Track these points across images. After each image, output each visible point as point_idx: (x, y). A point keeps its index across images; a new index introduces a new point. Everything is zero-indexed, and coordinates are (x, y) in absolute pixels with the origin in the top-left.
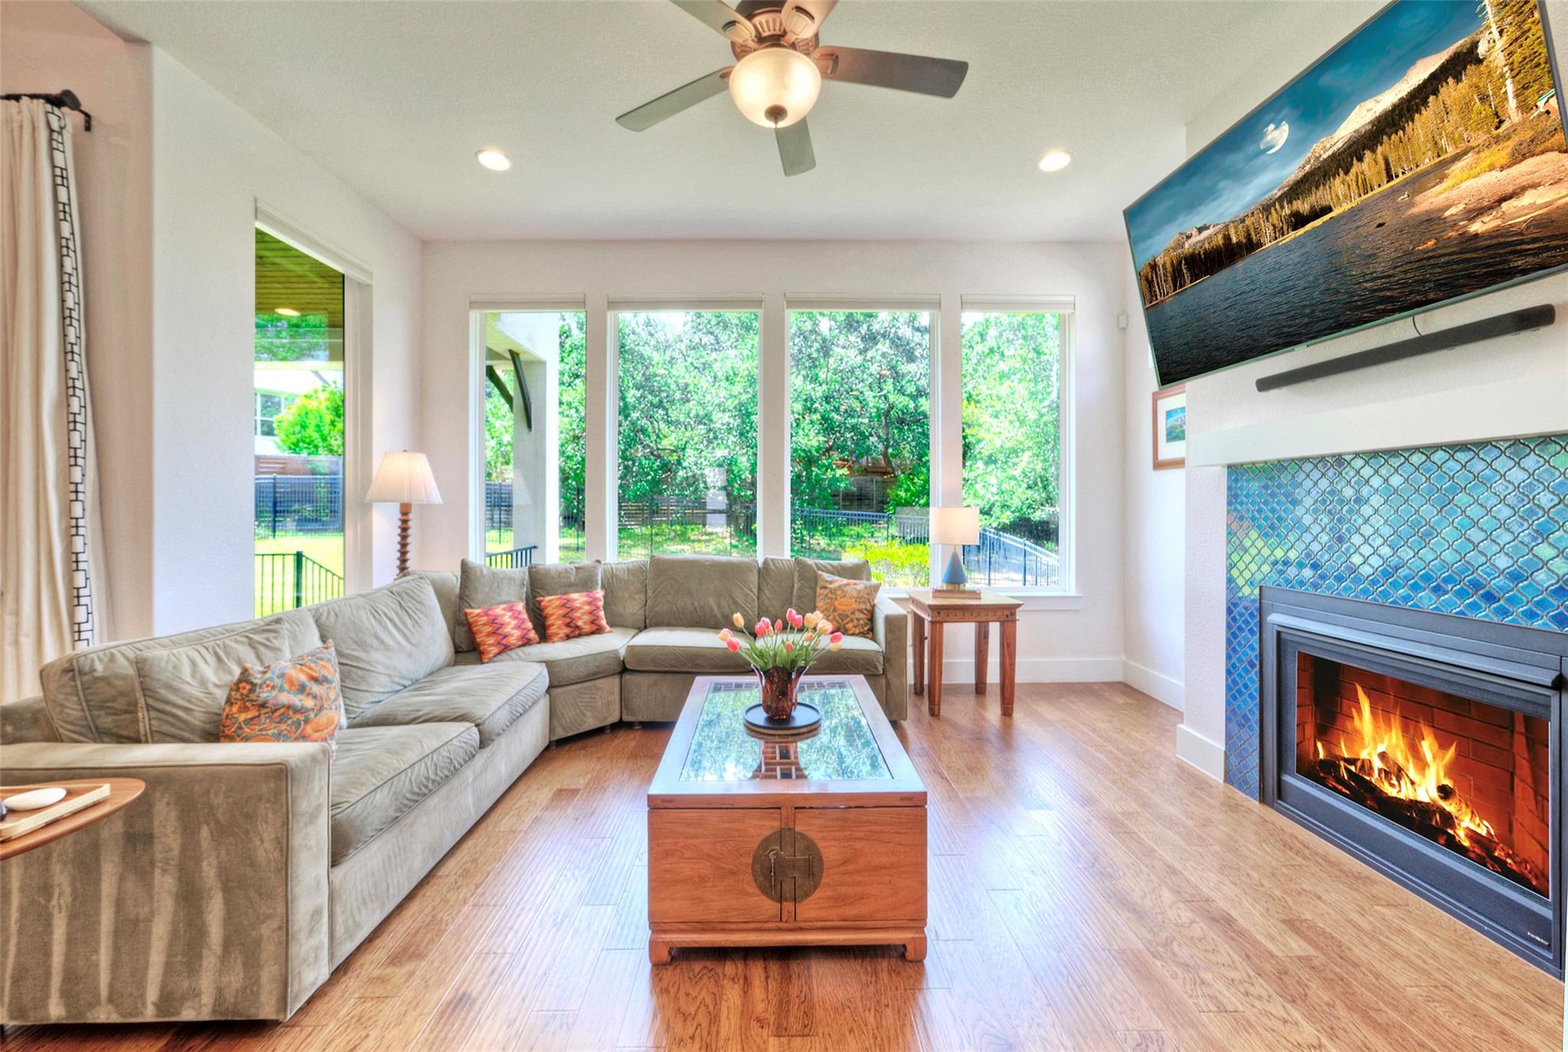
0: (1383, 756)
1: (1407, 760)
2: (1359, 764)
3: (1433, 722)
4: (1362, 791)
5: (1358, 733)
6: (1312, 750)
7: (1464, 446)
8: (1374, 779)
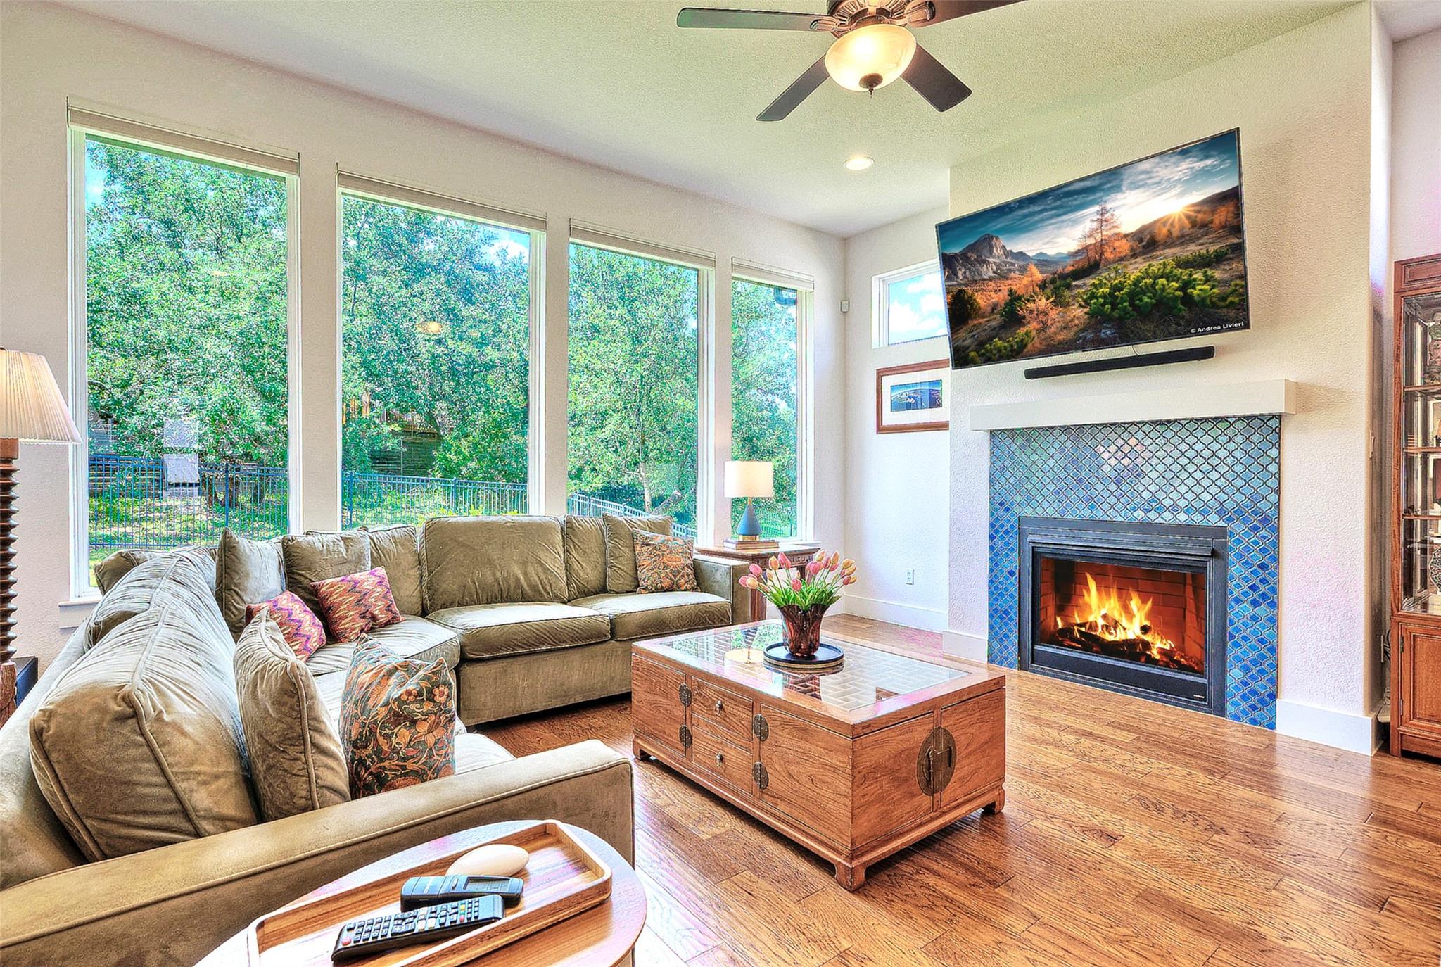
0: (1105, 617)
1: (1121, 616)
2: (1088, 626)
3: (1138, 588)
4: (1091, 642)
5: (1088, 605)
6: (1053, 624)
7: (1160, 423)
8: (1099, 633)
